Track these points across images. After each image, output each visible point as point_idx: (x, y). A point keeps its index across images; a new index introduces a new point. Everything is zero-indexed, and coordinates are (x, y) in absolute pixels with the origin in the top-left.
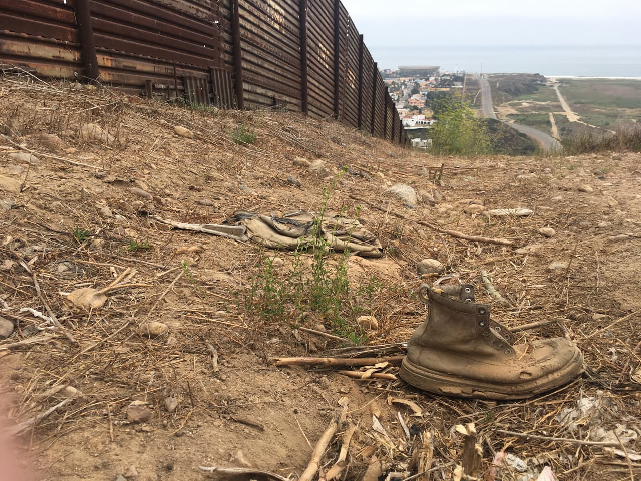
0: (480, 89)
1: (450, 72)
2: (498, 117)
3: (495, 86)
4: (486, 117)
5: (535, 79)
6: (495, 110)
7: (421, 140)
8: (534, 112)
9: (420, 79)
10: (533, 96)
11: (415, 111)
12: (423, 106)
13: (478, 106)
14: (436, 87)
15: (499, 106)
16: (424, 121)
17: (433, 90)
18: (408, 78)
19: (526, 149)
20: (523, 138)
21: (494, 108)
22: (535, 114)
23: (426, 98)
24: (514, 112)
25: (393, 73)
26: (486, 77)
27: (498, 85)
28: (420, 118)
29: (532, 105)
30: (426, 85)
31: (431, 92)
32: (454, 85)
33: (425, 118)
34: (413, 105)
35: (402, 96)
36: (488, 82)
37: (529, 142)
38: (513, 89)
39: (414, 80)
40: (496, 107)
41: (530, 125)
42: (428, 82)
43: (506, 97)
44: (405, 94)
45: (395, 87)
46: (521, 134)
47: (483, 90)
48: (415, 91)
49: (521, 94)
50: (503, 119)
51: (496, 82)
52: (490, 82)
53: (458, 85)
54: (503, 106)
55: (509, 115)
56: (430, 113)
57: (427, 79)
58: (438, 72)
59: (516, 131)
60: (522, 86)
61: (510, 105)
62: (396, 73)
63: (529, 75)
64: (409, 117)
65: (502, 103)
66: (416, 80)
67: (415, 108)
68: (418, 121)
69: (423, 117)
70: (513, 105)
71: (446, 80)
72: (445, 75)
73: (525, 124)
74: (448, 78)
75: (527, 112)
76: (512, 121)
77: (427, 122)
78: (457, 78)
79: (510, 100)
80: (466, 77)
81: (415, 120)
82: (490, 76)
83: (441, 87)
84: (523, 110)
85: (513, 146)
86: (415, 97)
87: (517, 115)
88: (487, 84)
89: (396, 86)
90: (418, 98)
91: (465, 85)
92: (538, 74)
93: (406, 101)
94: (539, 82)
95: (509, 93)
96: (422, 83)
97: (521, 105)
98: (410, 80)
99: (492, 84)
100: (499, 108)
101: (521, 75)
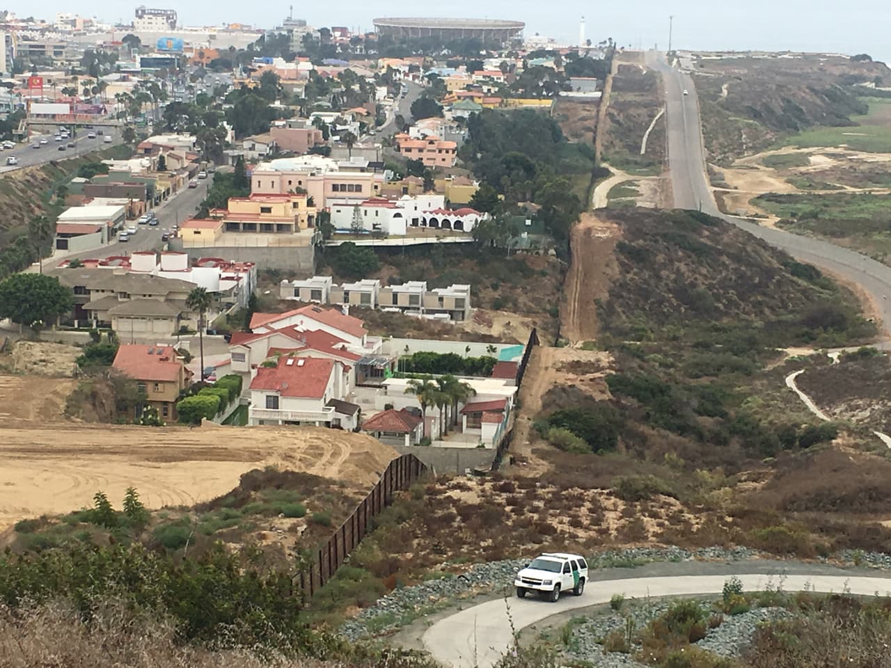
0: (661, 104)
1: (563, 44)
2: (722, 207)
3: (715, 97)
4: (679, 203)
5: (854, 72)
6: (715, 179)
7: (429, 289)
8: (850, 189)
9: (449, 65)
10: (848, 132)
11: (413, 182)
12: (450, 160)
13: (654, 162)
14: (503, 93)
15: (728, 166)
16: (440, 218)
17: (493, 103)
18: (407, 61)
19: (813, 322)
20: (803, 283)
21: (710, 172)
22: (854, 195)
23: (464, 132)
24: (780, 186)
25: (356, 40)
26: (688, 62)
27: (725, 92)
28: (427, 204)
29: (845, 165)
30: (469, 87)
31: (486, 111)
32: (569, 89)
33: (447, 202)
34: (414, 156)
35: (379, 123)
36: (691, 82)
37: (826, 294)
38: (777, 106)
39: (426, 68)
40: (716, 169)
41: (833, 234)
42: (477, 76)
43: (754, 136)
44: (390, 117)
45: (349, 92)
46: (798, 265)
47: (671, 108)
48: (426, 108)
49: (808, 123)
50: (740, 214)
51: (717, 83)
52: (698, 82)
53: (586, 90)
54: (740, 167)
55: (761, 197)
56: (469, 188)
57: (475, 67)
58: (519, 42)
59: (781, 256)
60: (810, 97)
61: (768, 162)
62: (366, 42)
63: (836, 61)
64: (385, 202)
65: (739, 155)
66: (435, 70)
67: (416, 168)
68: (419, 215)
69: (438, 201)
70: (777, 164)
71: (540, 71)
72: (541, 53)
73: (813, 230)
74: (549, 63)
75: (826, 187)
76: (771, 222)
77: (453, 219)
78: (581, 65)
79: (767, 145)
80: (616, 63)
81: (409, 214)
82: (701, 61)
83: (523, 96)
84: (810, 180)
85: (767, 311)
86: (425, 127)
87: (790, 198)
88: (689, 89)
89: (356, 87)
90: (431, 134)
91: (608, 89)
92: (865, 57)
93: (389, 142)
94: (871, 85)
95: (764, 124)
96: (456, 78)
97: (807, 163)
98: (413, 69)
99: (706, 90)
100: (728, 174)
101: (808, 59)
